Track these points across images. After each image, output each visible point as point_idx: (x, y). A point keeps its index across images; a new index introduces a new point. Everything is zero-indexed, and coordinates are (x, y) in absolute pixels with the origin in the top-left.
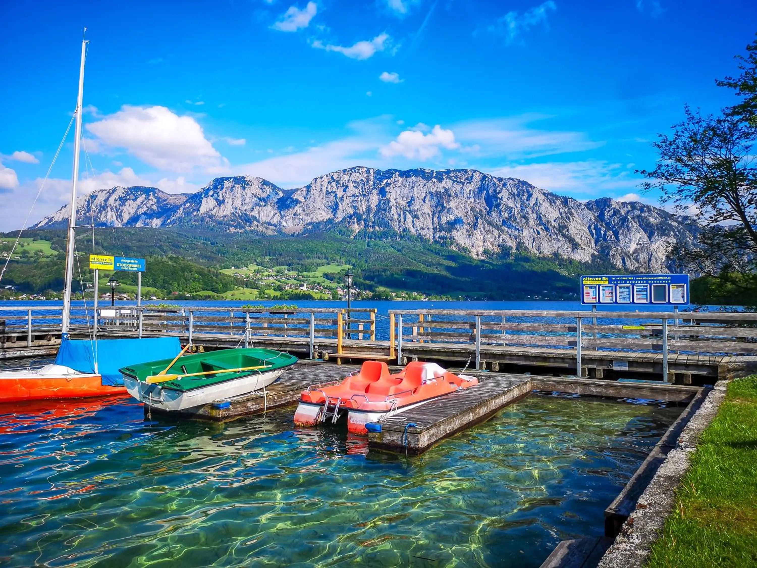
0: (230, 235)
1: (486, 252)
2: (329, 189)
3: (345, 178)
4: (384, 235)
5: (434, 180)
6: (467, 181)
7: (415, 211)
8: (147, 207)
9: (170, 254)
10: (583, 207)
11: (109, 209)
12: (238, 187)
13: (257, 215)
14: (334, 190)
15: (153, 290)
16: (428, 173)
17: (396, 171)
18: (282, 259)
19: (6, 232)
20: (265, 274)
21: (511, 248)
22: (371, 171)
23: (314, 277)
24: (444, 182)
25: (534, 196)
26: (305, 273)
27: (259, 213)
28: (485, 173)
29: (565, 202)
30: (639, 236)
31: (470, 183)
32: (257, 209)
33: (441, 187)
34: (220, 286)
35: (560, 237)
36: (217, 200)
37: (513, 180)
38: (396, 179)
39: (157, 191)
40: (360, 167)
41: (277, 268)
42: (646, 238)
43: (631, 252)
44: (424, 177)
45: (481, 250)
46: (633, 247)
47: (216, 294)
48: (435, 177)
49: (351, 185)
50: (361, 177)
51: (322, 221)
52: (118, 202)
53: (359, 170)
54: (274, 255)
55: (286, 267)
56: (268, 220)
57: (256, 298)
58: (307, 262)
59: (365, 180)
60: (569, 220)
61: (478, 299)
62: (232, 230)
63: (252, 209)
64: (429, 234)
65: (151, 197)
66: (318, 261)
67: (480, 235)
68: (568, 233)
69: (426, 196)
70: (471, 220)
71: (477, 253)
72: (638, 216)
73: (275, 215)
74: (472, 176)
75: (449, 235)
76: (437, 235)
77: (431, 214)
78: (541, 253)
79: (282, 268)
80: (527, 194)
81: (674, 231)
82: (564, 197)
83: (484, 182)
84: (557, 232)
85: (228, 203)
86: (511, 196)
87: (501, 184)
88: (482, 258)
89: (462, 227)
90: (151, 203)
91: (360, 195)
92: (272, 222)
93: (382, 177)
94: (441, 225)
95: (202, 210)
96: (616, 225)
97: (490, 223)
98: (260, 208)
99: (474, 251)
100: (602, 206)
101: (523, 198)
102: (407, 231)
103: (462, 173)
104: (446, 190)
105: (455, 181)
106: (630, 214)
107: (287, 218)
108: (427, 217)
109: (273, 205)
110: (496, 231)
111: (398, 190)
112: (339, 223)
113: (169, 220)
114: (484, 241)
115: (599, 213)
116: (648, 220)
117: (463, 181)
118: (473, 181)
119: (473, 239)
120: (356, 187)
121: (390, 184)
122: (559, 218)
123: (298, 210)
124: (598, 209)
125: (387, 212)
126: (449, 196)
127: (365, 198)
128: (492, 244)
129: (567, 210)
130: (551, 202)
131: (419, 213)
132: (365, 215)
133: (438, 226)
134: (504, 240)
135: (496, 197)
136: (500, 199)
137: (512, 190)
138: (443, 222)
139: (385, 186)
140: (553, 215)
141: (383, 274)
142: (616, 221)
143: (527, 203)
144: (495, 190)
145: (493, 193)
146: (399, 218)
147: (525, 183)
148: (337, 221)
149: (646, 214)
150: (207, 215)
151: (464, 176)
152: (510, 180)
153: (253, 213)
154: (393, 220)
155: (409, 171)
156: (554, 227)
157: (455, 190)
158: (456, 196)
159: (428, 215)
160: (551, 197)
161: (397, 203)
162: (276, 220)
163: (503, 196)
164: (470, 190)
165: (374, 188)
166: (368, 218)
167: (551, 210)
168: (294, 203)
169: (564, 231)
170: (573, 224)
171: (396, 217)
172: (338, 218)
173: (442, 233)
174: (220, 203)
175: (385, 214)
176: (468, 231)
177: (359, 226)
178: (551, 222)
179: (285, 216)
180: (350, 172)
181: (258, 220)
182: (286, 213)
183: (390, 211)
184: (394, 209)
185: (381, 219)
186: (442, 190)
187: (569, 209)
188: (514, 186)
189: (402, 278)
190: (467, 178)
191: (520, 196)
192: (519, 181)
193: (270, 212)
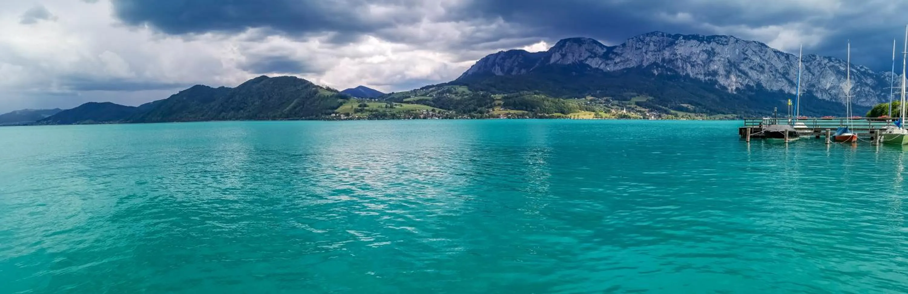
1: (737, 89)
2: (637, 46)
3: (648, 39)
4: (673, 77)
5: (705, 42)
6: (725, 43)
7: (692, 62)
10: (798, 60)
11: (497, 65)
12: (576, 46)
13: (589, 64)
14: (641, 47)
15: (526, 112)
16: (701, 37)
17: (682, 35)
19: (447, 82)
20: (598, 102)
21: (753, 86)
22: (665, 35)
23: (630, 104)
24: (711, 43)
25: (768, 53)
26: (624, 102)
27: (591, 62)
28: (737, 38)
29: (787, 56)
30: (833, 78)
31: (727, 44)
32: (590, 59)
33: (709, 47)
34: (566, 110)
35: (783, 79)
36: (561, 54)
37: (755, 42)
38: (681, 41)
39: (524, 52)
40: (657, 32)
41: (605, 98)
42: (836, 80)
43: (827, 89)
44: (698, 40)
45: (734, 88)
46: (828, 86)
47: (564, 115)
48: (706, 41)
49: (652, 44)
50: (658, 39)
51: (633, 67)
52: (502, 61)
53: (657, 34)
54: (603, 88)
55: (611, 98)
56: (597, 67)
57: (593, 118)
58: (625, 94)
59: (661, 41)
60: (790, 68)
63: (586, 59)
64: (701, 77)
65: (520, 56)
66: (632, 94)
67: (733, 78)
68: (789, 77)
69: (700, 52)
70: (728, 69)
71: (732, 90)
72: (833, 66)
73: (601, 64)
74: (729, 40)
75: (714, 79)
76: (707, 78)
77: (703, 64)
78: (772, 90)
79: (608, 98)
80: (763, 52)
81: (854, 75)
82: (787, 54)
83: (737, 44)
84: (782, 76)
85: (570, 56)
86: (754, 53)
87: (748, 45)
88: (735, 93)
89: (722, 73)
90: (520, 59)
91: (658, 51)
92: (599, 68)
93: (672, 39)
94: (708, 71)
95: (552, 61)
96: (819, 72)
97: (740, 71)
98: (592, 59)
99: (730, 88)
100: (811, 60)
101: (761, 55)
102: (688, 75)
103: (723, 38)
104: (713, 49)
105: (718, 43)
106: (828, 64)
107: (610, 65)
108: (700, 66)
109: (600, 57)
110: (743, 76)
111: (682, 48)
112: (644, 69)
113: (531, 69)
114: (736, 82)
115: (809, 63)
116: (839, 68)
117: (723, 43)
118: (730, 43)
119: (729, 81)
120: (655, 45)
121: (677, 44)
122: (783, 67)
123: (617, 60)
124: (807, 62)
125: (675, 62)
126: (714, 53)
127: (661, 53)
128: (741, 84)
129: (789, 62)
130: (779, 57)
131: (695, 63)
132: (661, 64)
133: (707, 73)
134: (748, 82)
135: (744, 54)
136: (747, 55)
137: (754, 49)
138: (710, 70)
139: (674, 45)
140: (780, 66)
141: (674, 102)
142: (819, 69)
143: (764, 58)
144: (743, 49)
145: (742, 51)
146: (683, 66)
147: (763, 45)
148: (643, 67)
149: (838, 65)
150: (555, 63)
151: (725, 40)
152: (753, 43)
153: (587, 62)
154: (678, 68)
155: (689, 35)
156: (780, 73)
157: (718, 49)
158: (718, 53)
159: (701, 65)
160: (778, 54)
161: (681, 56)
162: (602, 67)
163: (749, 52)
164: (728, 49)
165: (667, 46)
166: (663, 67)
167: (778, 62)
168: (615, 55)
169: (786, 76)
170: (792, 71)
171: (681, 65)
172: (644, 66)
173: (710, 77)
174: (564, 56)
175: (674, 63)
176: (726, 76)
177: (658, 72)
178: (778, 70)
179: (609, 64)
180: (651, 35)
181: (591, 67)
182: (609, 62)
183: (677, 61)
184: (679, 60)
185: (671, 67)
186: (710, 49)
187: (790, 62)
188: (756, 47)
189: (685, 105)
190: (726, 41)
191: (759, 53)
192: (759, 43)
193: (599, 61)
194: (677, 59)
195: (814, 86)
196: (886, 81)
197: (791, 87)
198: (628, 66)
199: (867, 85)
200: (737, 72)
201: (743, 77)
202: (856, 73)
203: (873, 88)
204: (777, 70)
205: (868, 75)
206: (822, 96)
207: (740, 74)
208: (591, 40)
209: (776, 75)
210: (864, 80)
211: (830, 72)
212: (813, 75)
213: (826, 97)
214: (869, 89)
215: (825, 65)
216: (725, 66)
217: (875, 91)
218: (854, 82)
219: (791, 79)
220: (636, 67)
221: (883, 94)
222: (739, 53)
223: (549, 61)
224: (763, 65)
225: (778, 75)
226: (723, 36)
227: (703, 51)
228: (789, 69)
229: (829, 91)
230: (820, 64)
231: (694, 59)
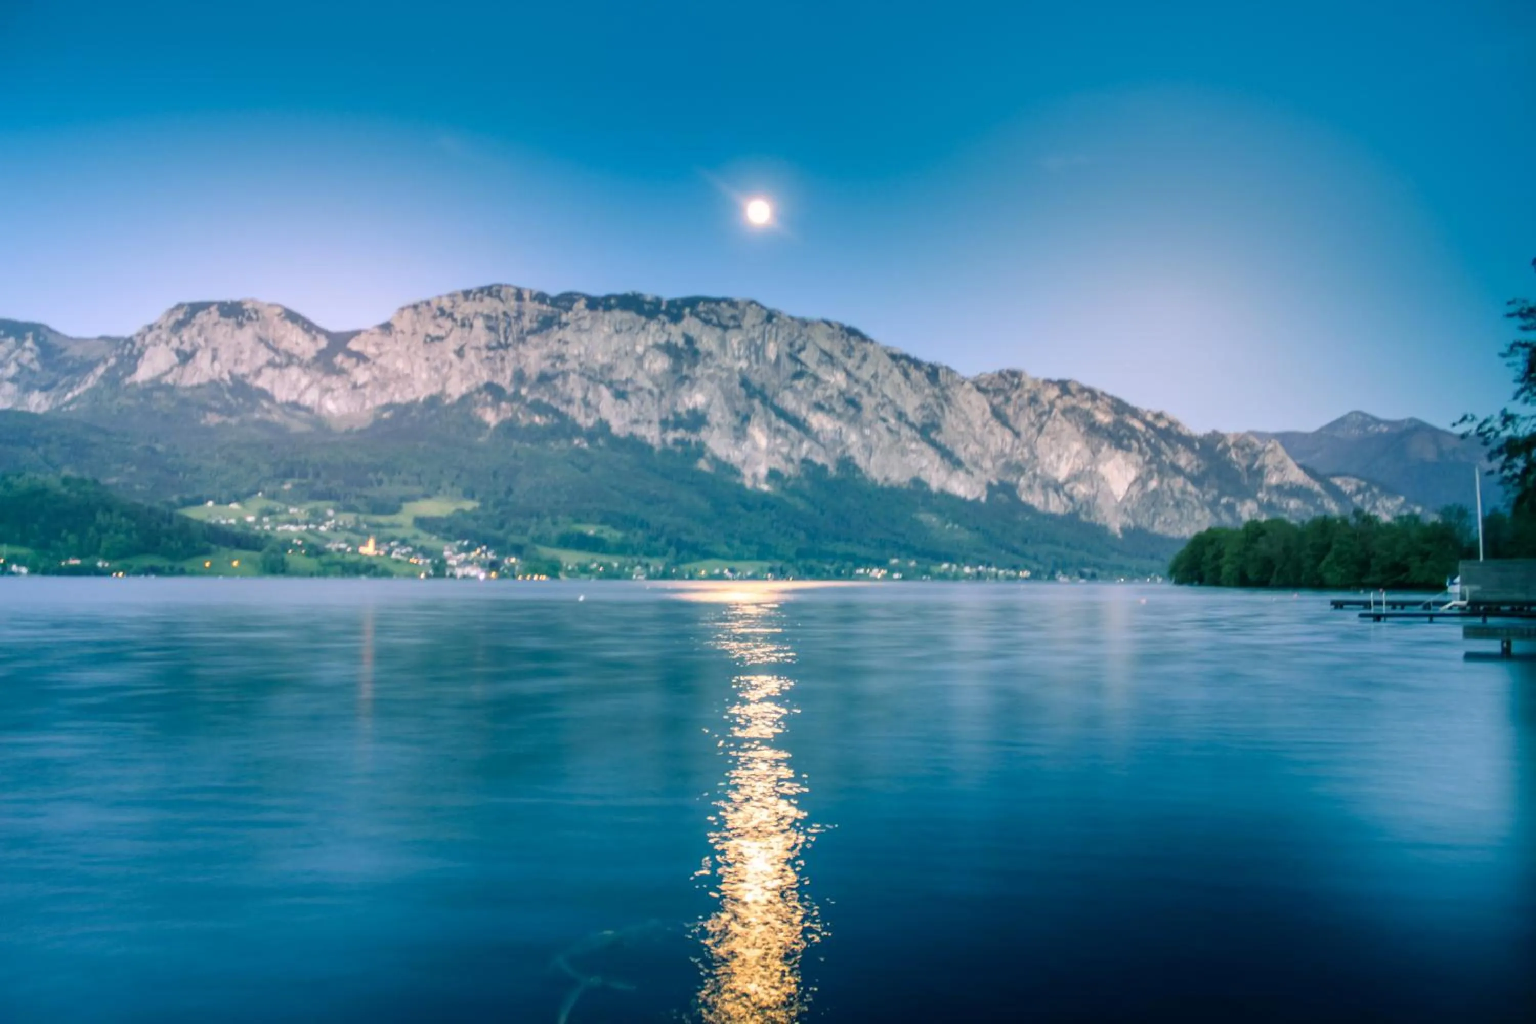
0: (207, 431)
1: (774, 475)
2: (430, 331)
3: (469, 308)
4: (553, 432)
5: (663, 318)
6: (732, 323)
7: (620, 382)
8: (19, 365)
9: (67, 471)
10: (967, 385)
12: (226, 327)
13: (267, 387)
16: (650, 303)
17: (580, 296)
18: (320, 486)
20: (282, 517)
21: (824, 468)
22: (527, 296)
23: (392, 526)
24: (684, 323)
25: (872, 360)
26: (372, 518)
27: (272, 382)
28: (768, 308)
29: (933, 373)
30: (1075, 447)
31: (739, 327)
32: (269, 373)
33: (675, 334)
35: (923, 445)
36: (178, 352)
37: (828, 323)
38: (581, 314)
39: (43, 331)
40: (501, 286)
41: (312, 505)
42: (1087, 454)
43: (1060, 480)
44: (640, 313)
45: (763, 471)
46: (1063, 471)
47: (167, 562)
48: (667, 313)
49: (479, 323)
50: (501, 308)
51: (416, 402)
53: (498, 292)
54: (304, 475)
55: (330, 503)
56: (293, 397)
58: (377, 491)
59: (513, 314)
60: (942, 408)
61: (754, 577)
62: (213, 419)
63: (258, 373)
64: (651, 434)
65: (29, 343)
66: (404, 489)
67: (759, 436)
68: (940, 439)
69: (645, 351)
70: (741, 405)
71: (755, 476)
72: (1073, 409)
73: (308, 387)
74: (744, 313)
75: (694, 438)
76: (671, 436)
77: (656, 391)
78: (886, 479)
79: (321, 504)
80: (857, 355)
81: (1138, 440)
82: (931, 366)
83: (769, 327)
84: (918, 436)
85: (203, 360)
86: (825, 358)
87: (805, 331)
88: (765, 487)
89: (722, 421)
90: (27, 356)
91: (500, 345)
92: (301, 402)
93: (550, 309)
94: (676, 414)
95: (144, 373)
96: (1032, 425)
97: (782, 414)
98: (277, 372)
99: (747, 472)
100: (1007, 386)
101: (850, 364)
102: (603, 427)
103: (723, 305)
104: (689, 340)
105: (707, 322)
106: (1059, 403)
107: (336, 394)
108: (647, 396)
109: (305, 366)
110: (793, 431)
111: (584, 338)
112: (452, 406)
113: (69, 396)
114: (771, 452)
115: (1001, 399)
116: (1092, 416)
117: (724, 322)
118: (747, 322)
119: (746, 446)
120: (490, 328)
121: (566, 324)
122: (923, 407)
123: (361, 375)
124: (997, 392)
125: (558, 382)
126: (696, 353)
127: (512, 353)
128: (789, 460)
129: (937, 390)
130: (906, 375)
131: (629, 388)
132: (510, 390)
133: (671, 418)
134: (810, 451)
135: (794, 358)
136: (802, 363)
137: (826, 345)
138: (681, 409)
139: (556, 328)
140: (911, 405)
141: (548, 520)
142: (1033, 418)
143: (857, 374)
144: (791, 345)
145: (787, 349)
146: (585, 397)
147: (852, 332)
148: (448, 401)
149: (1088, 405)
150: (156, 384)
151: (728, 312)
152: (825, 326)
153: (261, 383)
154: (570, 402)
155: (608, 298)
156: (912, 426)
157: (707, 340)
158: (709, 354)
159: (650, 393)
160: (904, 362)
161: (581, 365)
162: (310, 398)
163: (809, 357)
164: (739, 343)
165: (532, 332)
166: (516, 397)
167: (905, 389)
168: (354, 360)
169: (933, 435)
170: (950, 420)
171: (578, 394)
172: (449, 396)
173: (680, 434)
174: (185, 357)
175: (555, 387)
176: (735, 429)
177: (498, 415)
178: (905, 415)
179: (332, 390)
180: (478, 296)
181: (270, 398)
182: (334, 382)
183: (565, 382)
184: (573, 377)
185: (545, 400)
186: (681, 342)
187: (942, 389)
188: (831, 337)
189: (591, 531)
190: (733, 317)
191: (843, 359)
192: (842, 327)
193: (298, 380)
194: (565, 374)
195: (1020, 469)
196: (1231, 460)
197: (950, 474)
198: (397, 398)
199: (1177, 470)
200: (773, 417)
201: (790, 436)
202: (1144, 435)
203: (1197, 481)
204: (900, 415)
205: (1178, 442)
206: (1047, 502)
207: (782, 424)
208: (278, 310)
209: (898, 433)
210: (1167, 457)
211: (1066, 425)
212: (1017, 435)
213: (1056, 505)
214: (1185, 484)
215: (1052, 404)
216: (729, 398)
217: (1201, 490)
218: (1140, 459)
219: (948, 447)
220: (425, 402)
221: (1224, 500)
222: (778, 358)
223: (134, 369)
224: (857, 399)
225: (906, 431)
226: (724, 300)
227: (657, 346)
228: (938, 411)
229: (1067, 488)
230: (1034, 400)
231: (624, 371)
